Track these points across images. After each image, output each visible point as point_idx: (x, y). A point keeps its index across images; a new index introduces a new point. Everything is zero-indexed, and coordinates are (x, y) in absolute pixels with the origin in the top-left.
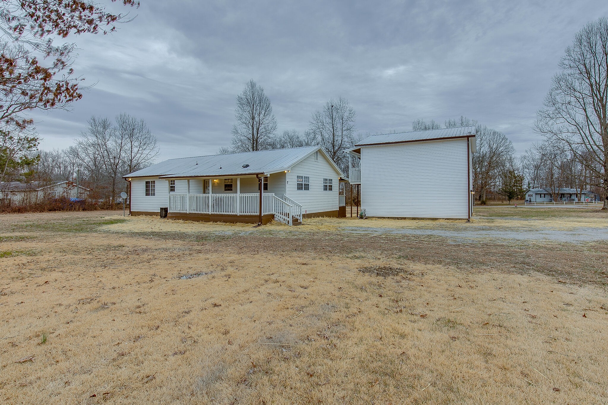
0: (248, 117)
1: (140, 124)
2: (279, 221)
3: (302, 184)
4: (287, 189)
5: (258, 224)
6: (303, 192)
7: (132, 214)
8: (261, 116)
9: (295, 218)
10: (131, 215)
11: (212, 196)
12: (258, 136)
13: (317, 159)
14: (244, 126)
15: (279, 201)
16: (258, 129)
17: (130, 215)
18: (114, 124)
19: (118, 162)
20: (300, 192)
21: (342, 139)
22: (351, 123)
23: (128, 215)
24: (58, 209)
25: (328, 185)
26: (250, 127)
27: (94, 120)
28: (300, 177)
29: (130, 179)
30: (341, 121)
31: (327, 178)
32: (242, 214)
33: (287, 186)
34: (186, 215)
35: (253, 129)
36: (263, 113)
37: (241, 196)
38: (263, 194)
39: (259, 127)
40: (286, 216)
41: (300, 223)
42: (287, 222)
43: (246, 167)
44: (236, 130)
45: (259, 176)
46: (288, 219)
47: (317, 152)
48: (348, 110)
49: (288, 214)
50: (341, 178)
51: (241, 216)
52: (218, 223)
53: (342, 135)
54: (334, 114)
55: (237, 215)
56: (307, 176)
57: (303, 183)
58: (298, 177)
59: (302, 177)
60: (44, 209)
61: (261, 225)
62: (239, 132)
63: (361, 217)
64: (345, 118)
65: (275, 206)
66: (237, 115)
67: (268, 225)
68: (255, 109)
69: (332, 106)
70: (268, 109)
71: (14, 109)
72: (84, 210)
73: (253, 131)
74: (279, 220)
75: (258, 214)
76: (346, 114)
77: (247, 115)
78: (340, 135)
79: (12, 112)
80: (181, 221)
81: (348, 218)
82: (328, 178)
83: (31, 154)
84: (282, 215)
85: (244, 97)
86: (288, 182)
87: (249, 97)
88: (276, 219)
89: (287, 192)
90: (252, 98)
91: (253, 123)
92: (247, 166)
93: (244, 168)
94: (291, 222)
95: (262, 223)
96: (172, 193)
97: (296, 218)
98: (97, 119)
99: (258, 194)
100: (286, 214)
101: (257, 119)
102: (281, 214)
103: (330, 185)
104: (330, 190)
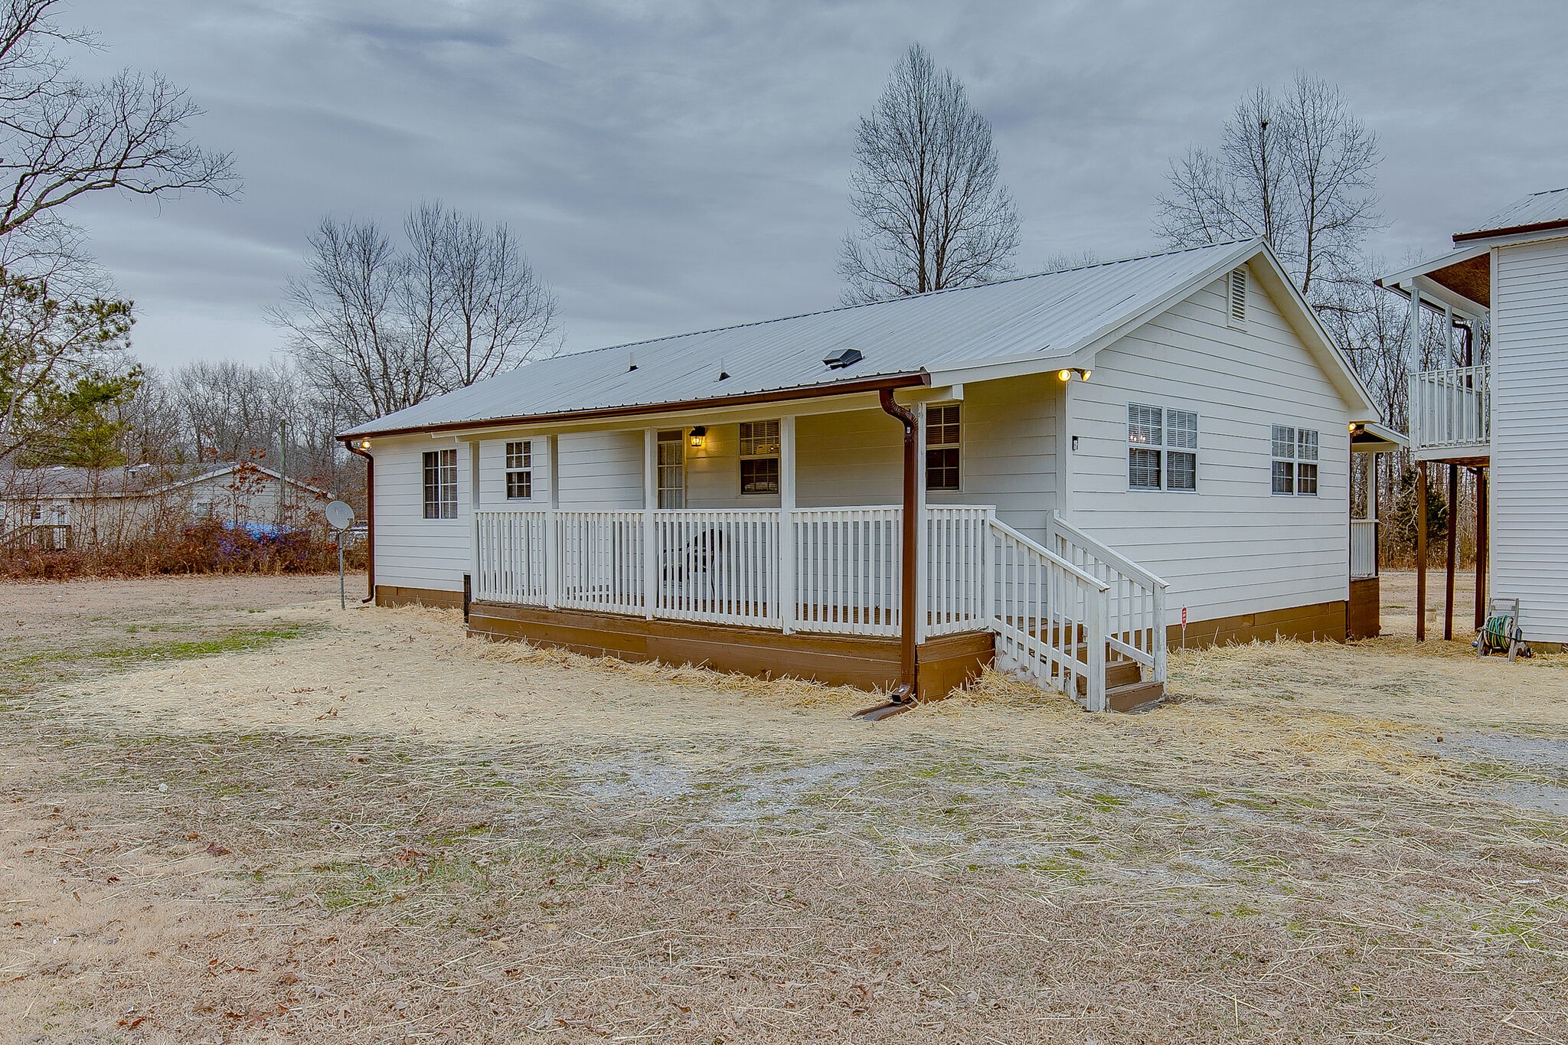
0: (900, 205)
1: (497, 243)
2: (1020, 674)
3: (1159, 453)
4: (1072, 483)
5: (896, 698)
6: (1163, 499)
7: (379, 595)
8: (955, 195)
9: (1120, 659)
10: (377, 605)
11: (659, 520)
12: (943, 279)
13: (1239, 313)
14: (887, 239)
15: (1021, 555)
16: (940, 253)
17: (370, 599)
18: (402, 246)
19: (420, 392)
20: (1149, 497)
21: (1309, 267)
22: (1353, 195)
23: (364, 602)
24: (191, 567)
25: (1296, 461)
26: (911, 243)
27: (331, 233)
28: (1145, 412)
29: (367, 445)
30: (1305, 188)
31: (1291, 425)
32: (808, 626)
33: (1073, 462)
34: (545, 617)
35: (922, 252)
36: (961, 182)
37: (799, 520)
38: (925, 512)
39: (944, 243)
40: (1068, 641)
41: (1154, 696)
42: (1073, 683)
43: (844, 366)
44: (856, 259)
45: (901, 398)
46: (1077, 667)
47: (1238, 275)
48: (1337, 132)
49: (1080, 628)
50: (1359, 427)
51: (803, 638)
52: (687, 671)
53: (1310, 251)
54: (1275, 156)
55: (781, 631)
56: (1187, 407)
57: (1164, 448)
58: (1133, 410)
59: (1158, 413)
60: (141, 567)
61: (909, 700)
62: (868, 264)
63: (1495, 646)
64: (1325, 170)
65: (998, 583)
66: (858, 195)
67: (959, 697)
68: (928, 168)
69: (1264, 125)
70: (981, 164)
71: (42, 196)
72: (290, 569)
73: (922, 260)
74: (1024, 669)
75: (895, 630)
76: (1330, 156)
77: (896, 195)
78: (1299, 250)
79: (36, 205)
80: (521, 649)
81: (1395, 644)
82: (1297, 425)
83: (110, 361)
84: (1044, 639)
85: (887, 121)
86: (1075, 438)
87: (906, 122)
88: (1003, 662)
89: (1074, 501)
90: (916, 122)
91: (923, 224)
92: (852, 357)
93: (833, 368)
94: (1097, 685)
95: (915, 691)
96: (519, 505)
97: (1126, 658)
98: (340, 230)
99: (894, 513)
100: (1068, 630)
101: (936, 208)
102: (1032, 634)
103: (1306, 466)
104: (1306, 491)
